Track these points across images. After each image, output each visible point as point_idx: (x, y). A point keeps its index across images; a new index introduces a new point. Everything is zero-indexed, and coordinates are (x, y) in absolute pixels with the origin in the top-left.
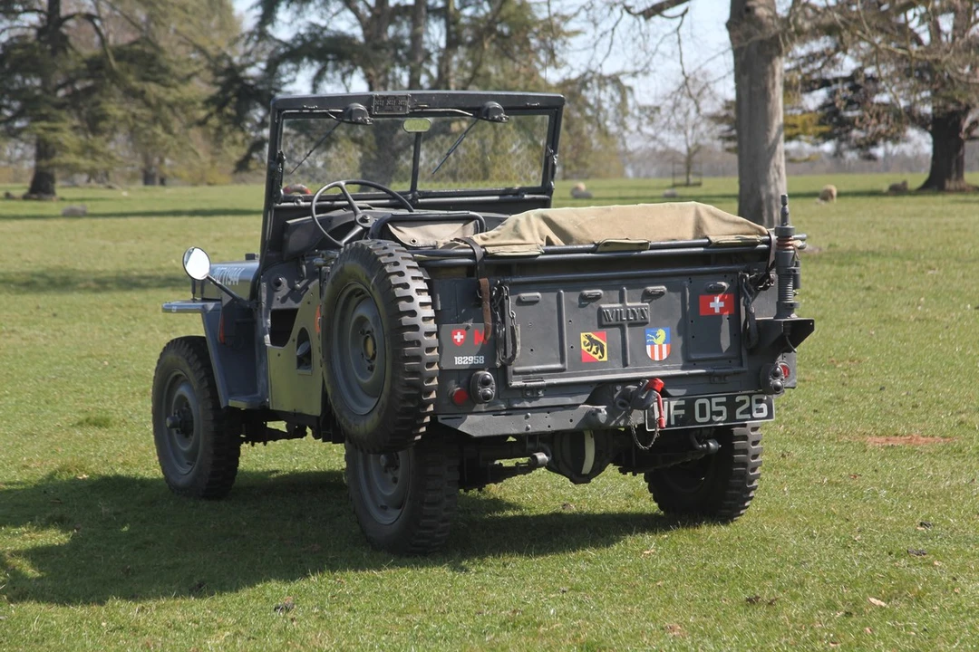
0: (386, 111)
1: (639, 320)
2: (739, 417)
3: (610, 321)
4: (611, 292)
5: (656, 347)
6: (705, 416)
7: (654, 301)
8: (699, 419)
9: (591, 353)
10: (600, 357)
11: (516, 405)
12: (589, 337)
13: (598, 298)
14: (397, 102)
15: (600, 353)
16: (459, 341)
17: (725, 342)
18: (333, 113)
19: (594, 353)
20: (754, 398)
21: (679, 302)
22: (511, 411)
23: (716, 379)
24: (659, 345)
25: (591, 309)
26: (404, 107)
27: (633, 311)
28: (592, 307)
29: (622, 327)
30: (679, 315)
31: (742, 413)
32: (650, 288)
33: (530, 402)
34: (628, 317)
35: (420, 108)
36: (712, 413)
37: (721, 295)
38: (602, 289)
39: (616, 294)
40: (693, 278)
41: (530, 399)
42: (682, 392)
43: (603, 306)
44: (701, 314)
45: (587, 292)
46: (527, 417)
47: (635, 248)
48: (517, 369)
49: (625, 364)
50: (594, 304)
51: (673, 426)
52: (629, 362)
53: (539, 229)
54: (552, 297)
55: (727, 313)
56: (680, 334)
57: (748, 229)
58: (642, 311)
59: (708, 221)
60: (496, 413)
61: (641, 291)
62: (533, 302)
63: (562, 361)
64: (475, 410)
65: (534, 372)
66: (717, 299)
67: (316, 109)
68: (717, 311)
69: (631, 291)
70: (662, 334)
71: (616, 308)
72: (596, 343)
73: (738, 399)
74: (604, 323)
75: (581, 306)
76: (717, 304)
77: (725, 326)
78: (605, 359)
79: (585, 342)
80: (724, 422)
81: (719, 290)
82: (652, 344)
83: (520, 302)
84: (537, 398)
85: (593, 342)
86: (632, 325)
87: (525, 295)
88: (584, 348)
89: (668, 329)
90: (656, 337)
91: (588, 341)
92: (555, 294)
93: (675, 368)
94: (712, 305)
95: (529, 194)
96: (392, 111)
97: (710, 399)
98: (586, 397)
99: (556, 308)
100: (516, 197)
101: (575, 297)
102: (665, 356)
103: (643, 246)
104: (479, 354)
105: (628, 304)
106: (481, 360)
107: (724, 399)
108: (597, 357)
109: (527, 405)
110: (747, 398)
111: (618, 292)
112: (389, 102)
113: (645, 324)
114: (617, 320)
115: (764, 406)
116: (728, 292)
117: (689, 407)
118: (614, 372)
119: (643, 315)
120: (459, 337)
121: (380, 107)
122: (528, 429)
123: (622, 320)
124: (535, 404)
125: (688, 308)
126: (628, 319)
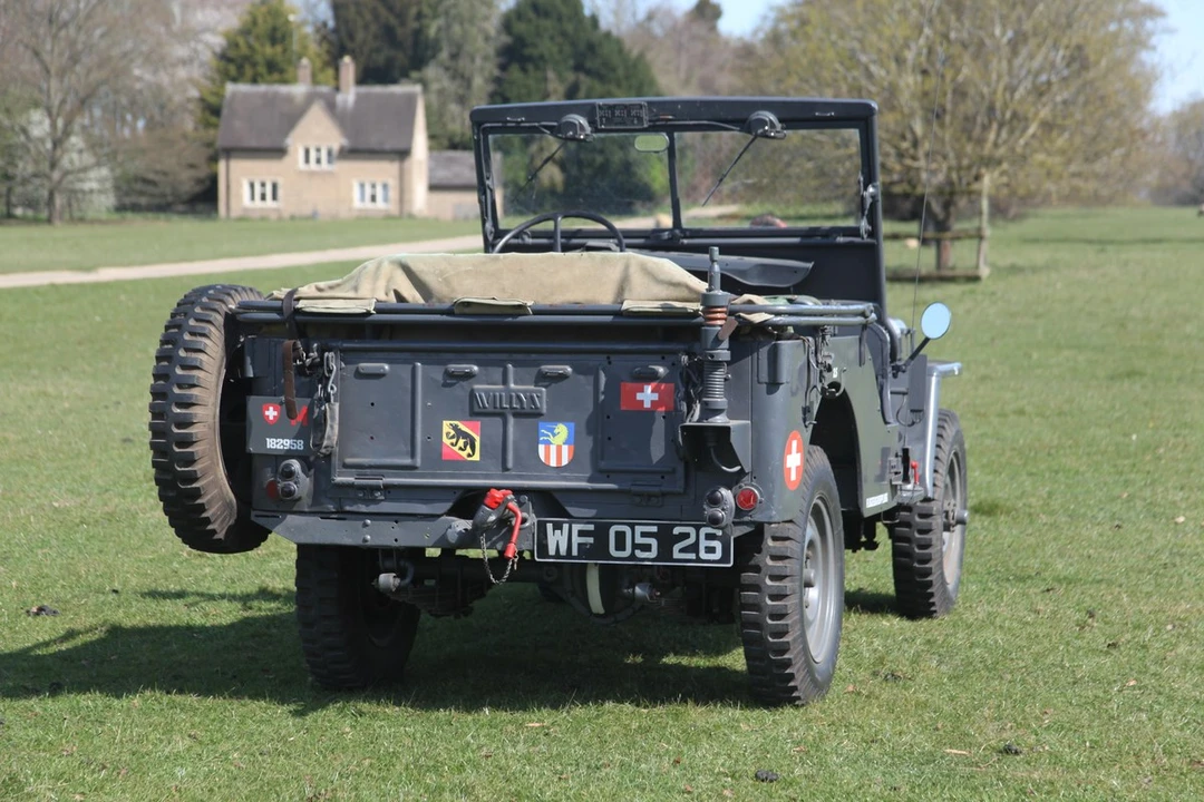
0: (616, 124)
1: (527, 409)
2: (676, 555)
3: (484, 407)
4: (490, 368)
5: (553, 449)
6: (624, 549)
7: (553, 385)
8: (613, 551)
9: (456, 449)
10: (469, 455)
11: (348, 508)
12: (455, 428)
13: (469, 376)
14: (629, 113)
15: (469, 450)
16: (271, 418)
17: (657, 450)
18: (546, 127)
19: (460, 449)
20: (703, 531)
21: (590, 388)
22: (342, 515)
23: (638, 499)
24: (557, 446)
25: (461, 390)
26: (640, 119)
27: (518, 397)
28: (462, 387)
29: (503, 416)
30: (590, 407)
31: (681, 551)
32: (546, 368)
33: (367, 506)
34: (511, 403)
35: (663, 120)
36: (635, 546)
37: (654, 384)
38: (478, 365)
39: (497, 373)
40: (613, 358)
41: (367, 502)
42: (591, 513)
43: (476, 387)
44: (623, 408)
45: (453, 367)
46: (365, 525)
47: (510, 311)
48: (349, 461)
49: (505, 468)
50: (464, 383)
51: (574, 558)
52: (510, 465)
53: (389, 280)
54: (405, 370)
55: (663, 409)
56: (589, 432)
57: (685, 293)
58: (532, 397)
59: (637, 278)
60: (325, 515)
61: (534, 371)
62: (379, 376)
63: (413, 455)
64: (295, 509)
65: (370, 467)
66: (648, 389)
67: (522, 122)
68: (647, 405)
69: (519, 369)
70: (562, 431)
71: (494, 391)
72: (465, 435)
73: (676, 531)
74: (476, 409)
75: (445, 385)
76: (647, 395)
77: (659, 426)
78: (476, 457)
79: (448, 434)
80: (653, 560)
81: (653, 377)
82: (548, 443)
83: (359, 375)
84: (376, 501)
85: (459, 433)
86: (517, 415)
87: (366, 366)
88: (446, 441)
89: (572, 425)
90: (554, 435)
91: (453, 432)
92: (410, 367)
93: (578, 479)
94: (639, 396)
95: (844, 236)
96: (624, 124)
97: (632, 527)
98: (448, 505)
99: (409, 386)
100: (825, 241)
101: (437, 373)
102: (565, 462)
103: (521, 309)
104: (296, 437)
105: (512, 386)
106: (300, 445)
107: (654, 529)
108: (464, 454)
109: (363, 508)
110: (692, 531)
111: (501, 369)
112: (617, 113)
113: (537, 415)
114: (495, 408)
115: (717, 544)
116: (665, 380)
117: (600, 533)
118: (487, 477)
119: (533, 402)
120: (271, 413)
121: (607, 119)
122: (365, 541)
123: (502, 408)
124: (373, 508)
125: (602, 397)
126: (512, 408)
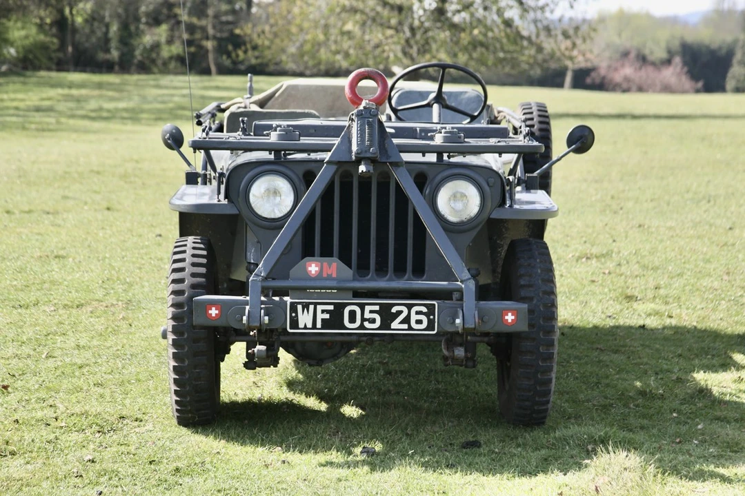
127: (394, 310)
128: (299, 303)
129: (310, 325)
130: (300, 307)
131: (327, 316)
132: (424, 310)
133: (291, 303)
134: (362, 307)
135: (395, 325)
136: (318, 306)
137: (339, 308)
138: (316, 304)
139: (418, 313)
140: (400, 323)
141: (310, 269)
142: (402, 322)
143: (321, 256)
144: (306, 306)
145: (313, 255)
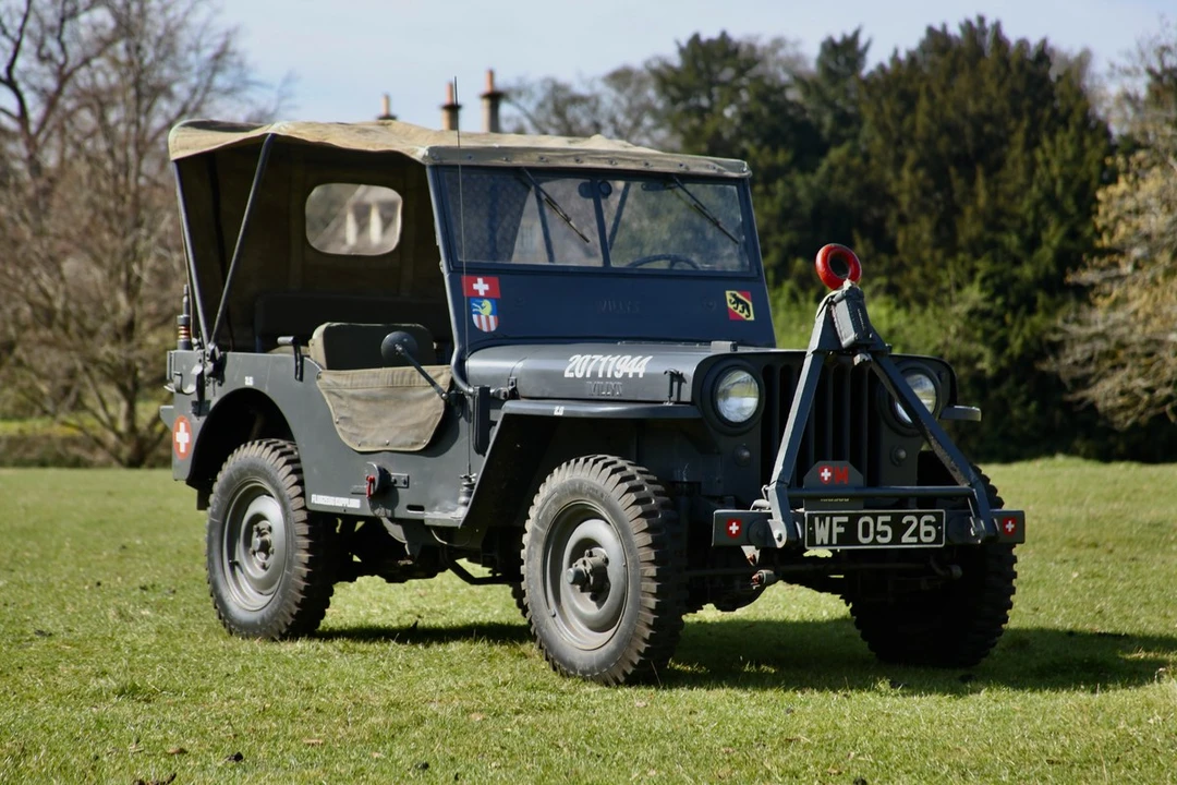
127: (904, 521)
128: (816, 515)
129: (826, 542)
130: (817, 519)
131: (842, 530)
132: (933, 519)
133: (809, 515)
134: (875, 517)
135: (905, 538)
136: (834, 519)
137: (854, 519)
138: (832, 516)
139: (927, 523)
140: (910, 536)
141: (823, 474)
142: (911, 535)
143: (834, 459)
144: (822, 518)
145: (825, 459)
